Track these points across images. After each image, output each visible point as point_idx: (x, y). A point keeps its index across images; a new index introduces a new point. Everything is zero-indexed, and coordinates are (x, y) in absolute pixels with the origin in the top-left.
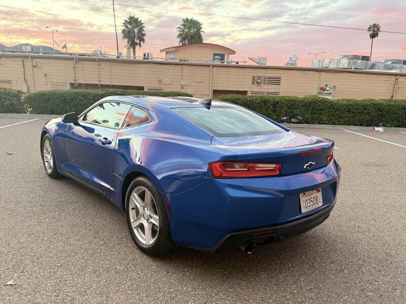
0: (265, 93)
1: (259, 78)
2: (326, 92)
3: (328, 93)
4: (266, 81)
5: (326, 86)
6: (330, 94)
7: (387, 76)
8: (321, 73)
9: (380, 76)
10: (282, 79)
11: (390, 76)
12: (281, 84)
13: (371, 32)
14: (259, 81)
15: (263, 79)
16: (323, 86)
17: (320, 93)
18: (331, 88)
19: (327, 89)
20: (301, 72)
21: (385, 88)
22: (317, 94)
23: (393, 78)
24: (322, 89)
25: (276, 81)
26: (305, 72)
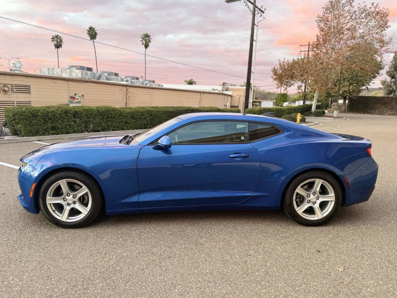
0: (15, 103)
1: (5, 85)
2: (76, 101)
3: (78, 102)
4: (15, 90)
5: (76, 94)
6: (79, 102)
7: (120, 87)
8: (69, 82)
9: (116, 87)
10: (31, 87)
11: (123, 87)
12: (32, 92)
13: (55, 43)
14: (6, 89)
15: (10, 87)
16: (73, 95)
17: (71, 102)
18: (80, 97)
19: (77, 97)
20: (50, 81)
21: (121, 97)
22: (68, 103)
23: (125, 88)
24: (72, 98)
25: (26, 89)
26: (54, 81)
